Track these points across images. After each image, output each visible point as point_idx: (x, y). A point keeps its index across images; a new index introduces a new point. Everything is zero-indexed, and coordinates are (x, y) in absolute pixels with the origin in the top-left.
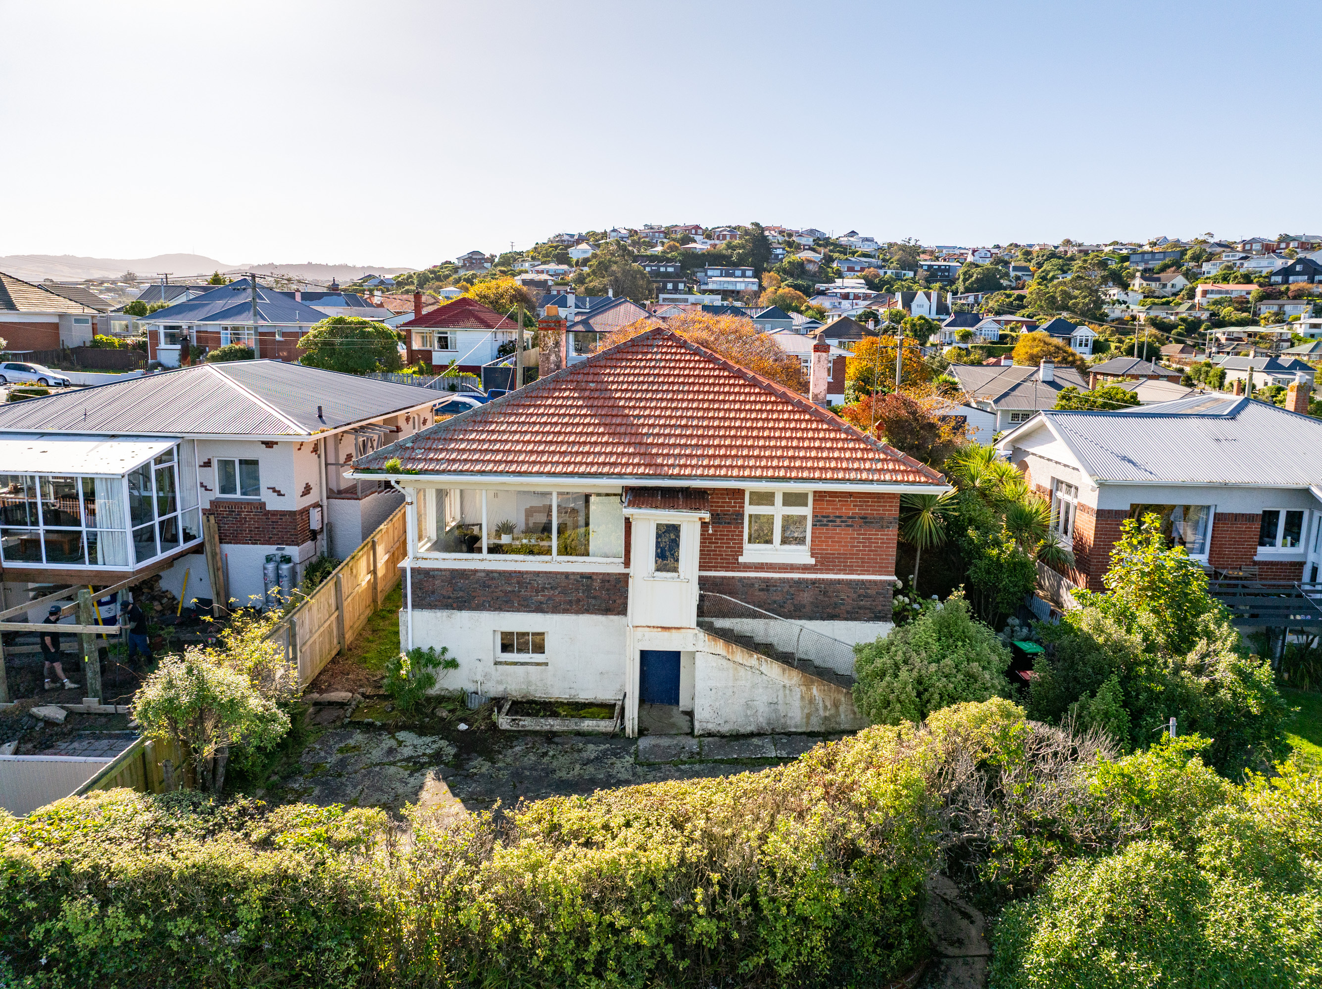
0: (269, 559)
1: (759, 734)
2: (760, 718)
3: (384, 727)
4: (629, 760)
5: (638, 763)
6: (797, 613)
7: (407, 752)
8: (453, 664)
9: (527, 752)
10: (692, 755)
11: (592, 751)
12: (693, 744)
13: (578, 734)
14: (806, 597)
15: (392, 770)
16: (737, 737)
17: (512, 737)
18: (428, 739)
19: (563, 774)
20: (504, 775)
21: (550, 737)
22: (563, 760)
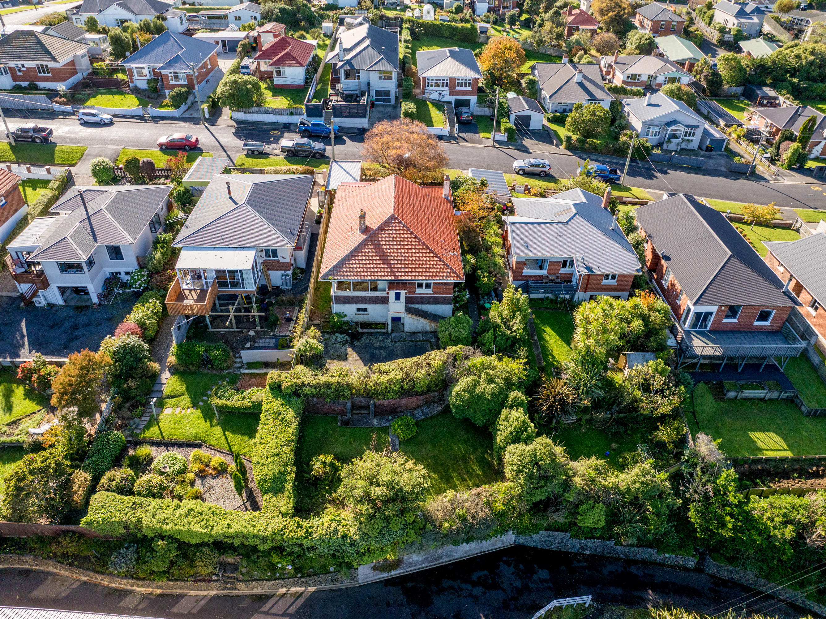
0: (283, 275)
1: (419, 332)
2: (420, 329)
3: (331, 332)
4: (390, 340)
5: (392, 341)
6: (429, 303)
7: (339, 340)
8: (345, 316)
9: (367, 339)
10: (404, 339)
11: (381, 338)
12: (404, 335)
13: (378, 332)
14: (431, 300)
15: (338, 345)
16: (414, 333)
17: (362, 334)
18: (343, 336)
19: (375, 345)
20: (363, 346)
21: (371, 333)
22: (375, 341)
